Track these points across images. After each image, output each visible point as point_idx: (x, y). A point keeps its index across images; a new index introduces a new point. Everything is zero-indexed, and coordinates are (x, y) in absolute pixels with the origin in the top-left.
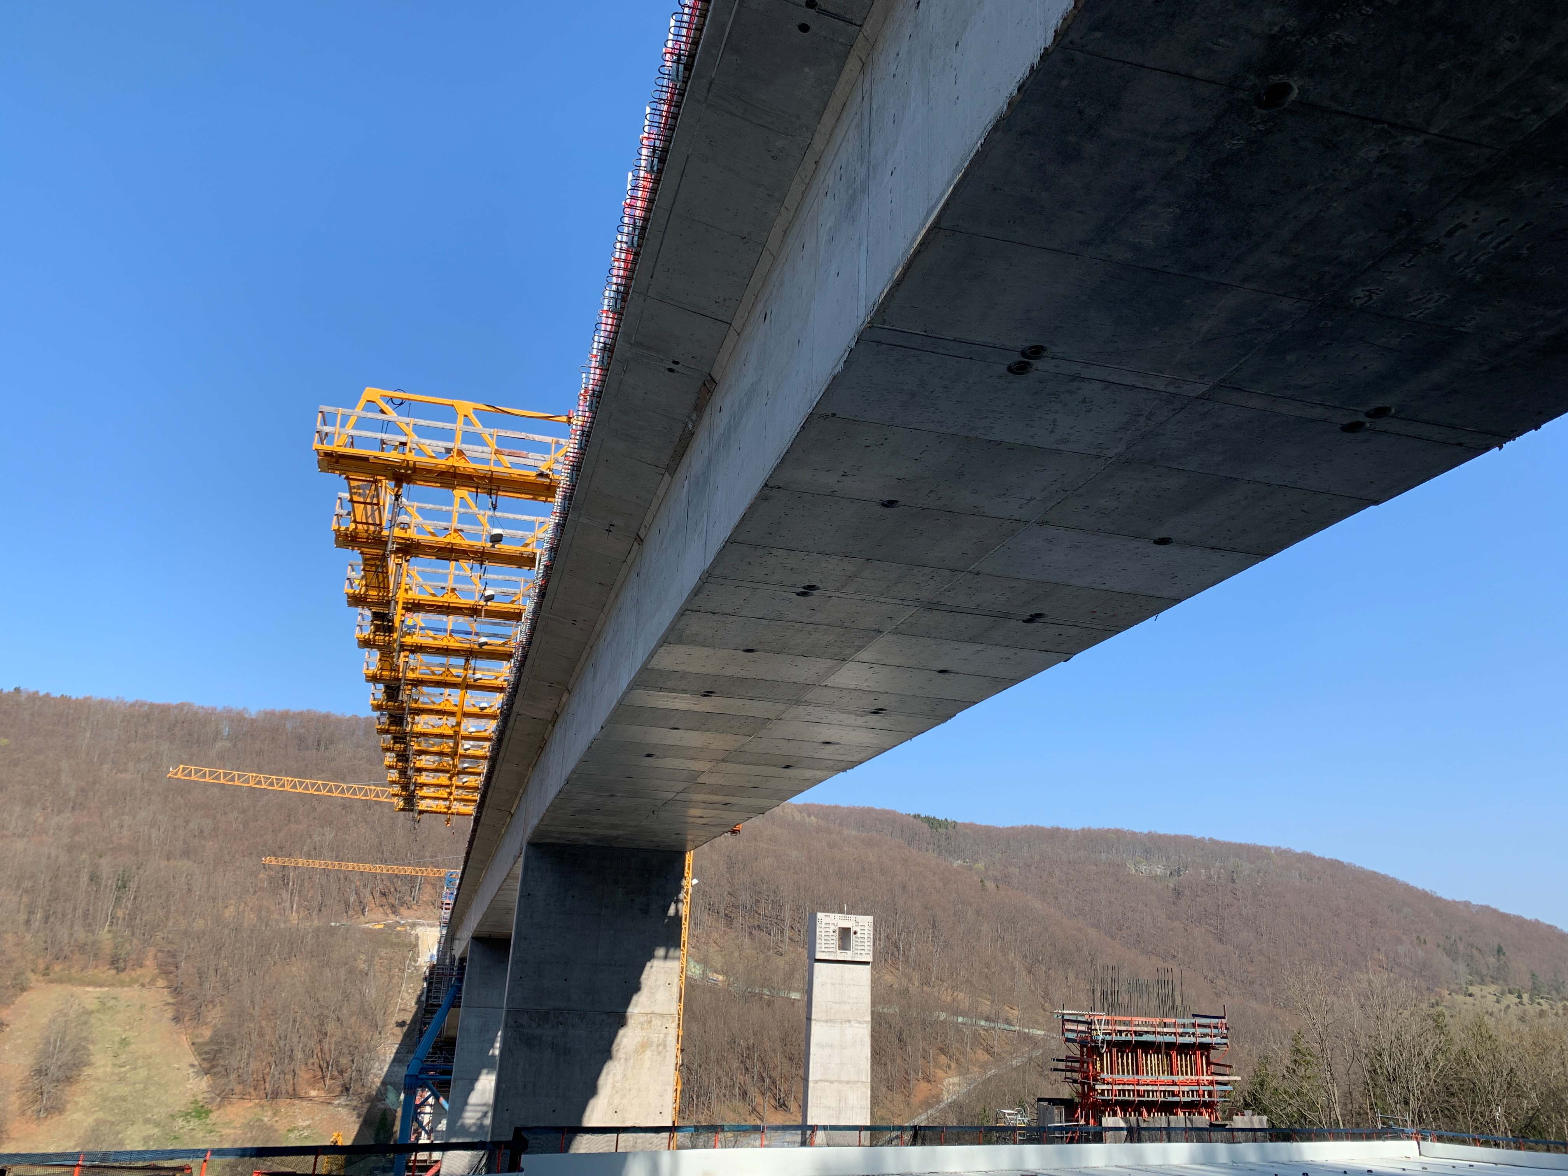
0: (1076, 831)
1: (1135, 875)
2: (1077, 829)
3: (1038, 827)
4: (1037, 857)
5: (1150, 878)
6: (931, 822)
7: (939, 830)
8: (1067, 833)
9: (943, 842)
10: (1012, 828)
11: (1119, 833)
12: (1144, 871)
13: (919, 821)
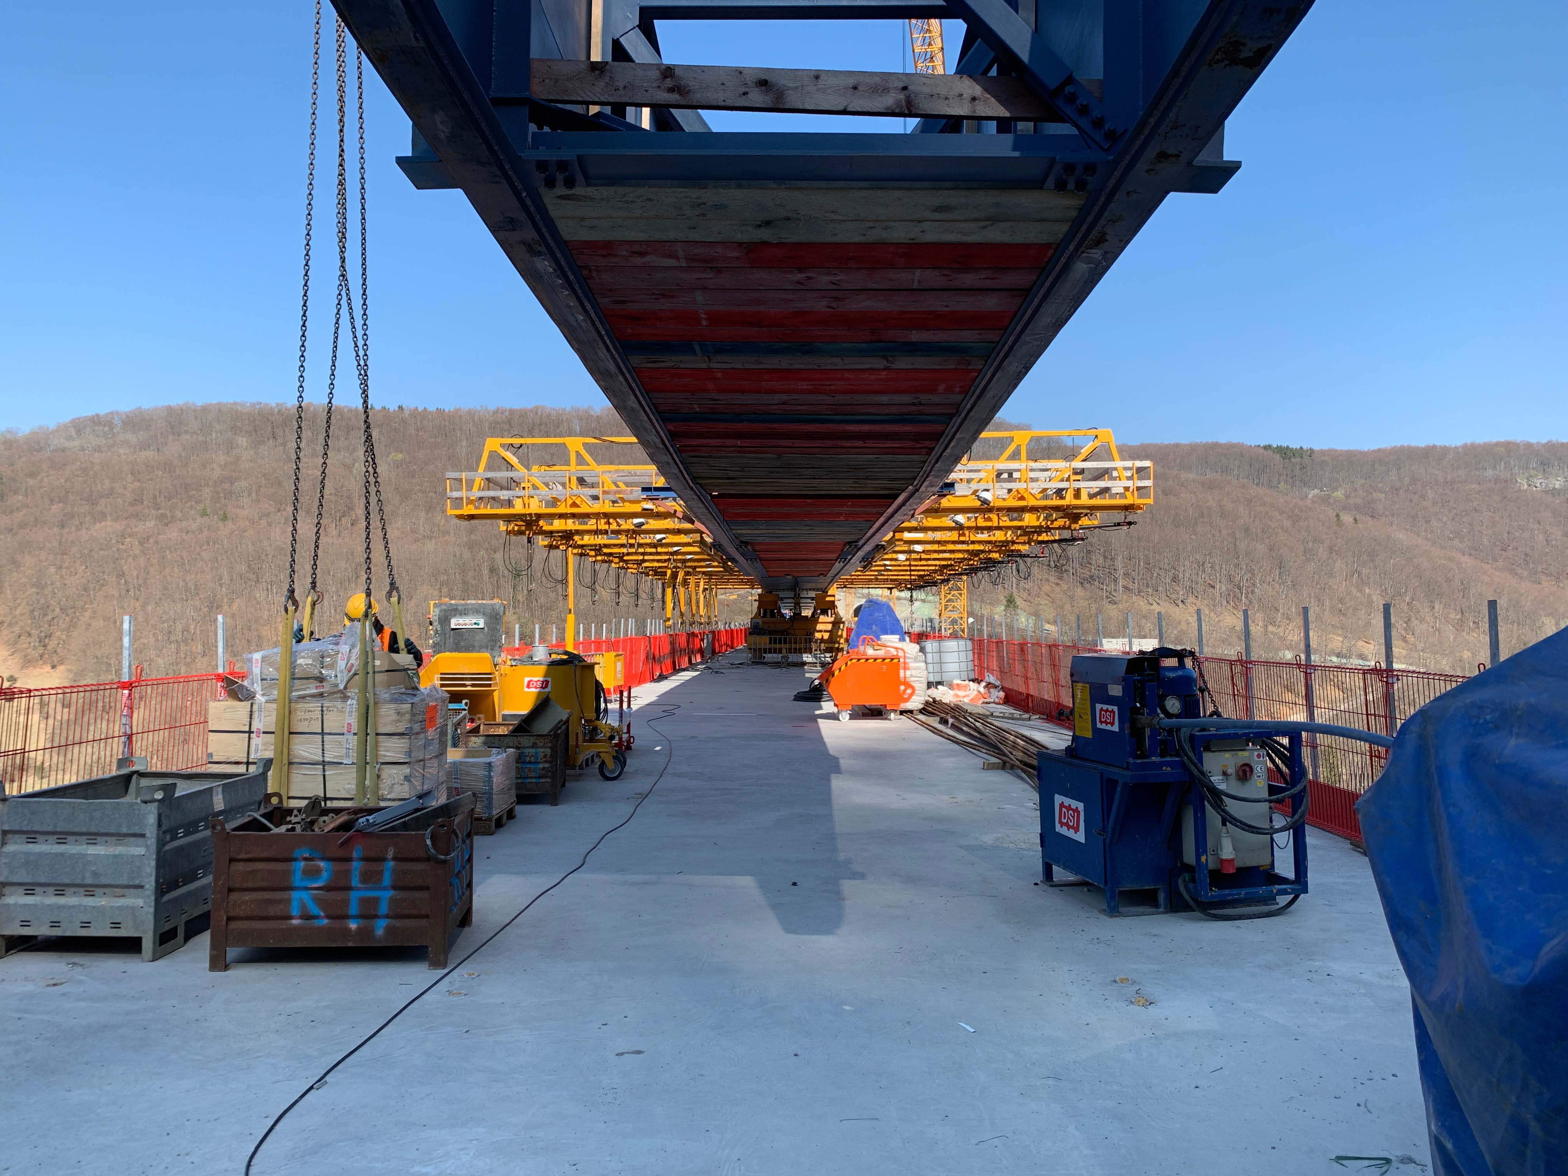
0: (1456, 448)
1: (1525, 491)
2: (1458, 445)
3: (1409, 447)
4: (1407, 480)
5: (1546, 492)
6: (1284, 452)
7: (1293, 460)
8: (1445, 451)
9: (1297, 471)
10: (1379, 450)
11: (1509, 447)
12: (1538, 485)
13: (1270, 452)
